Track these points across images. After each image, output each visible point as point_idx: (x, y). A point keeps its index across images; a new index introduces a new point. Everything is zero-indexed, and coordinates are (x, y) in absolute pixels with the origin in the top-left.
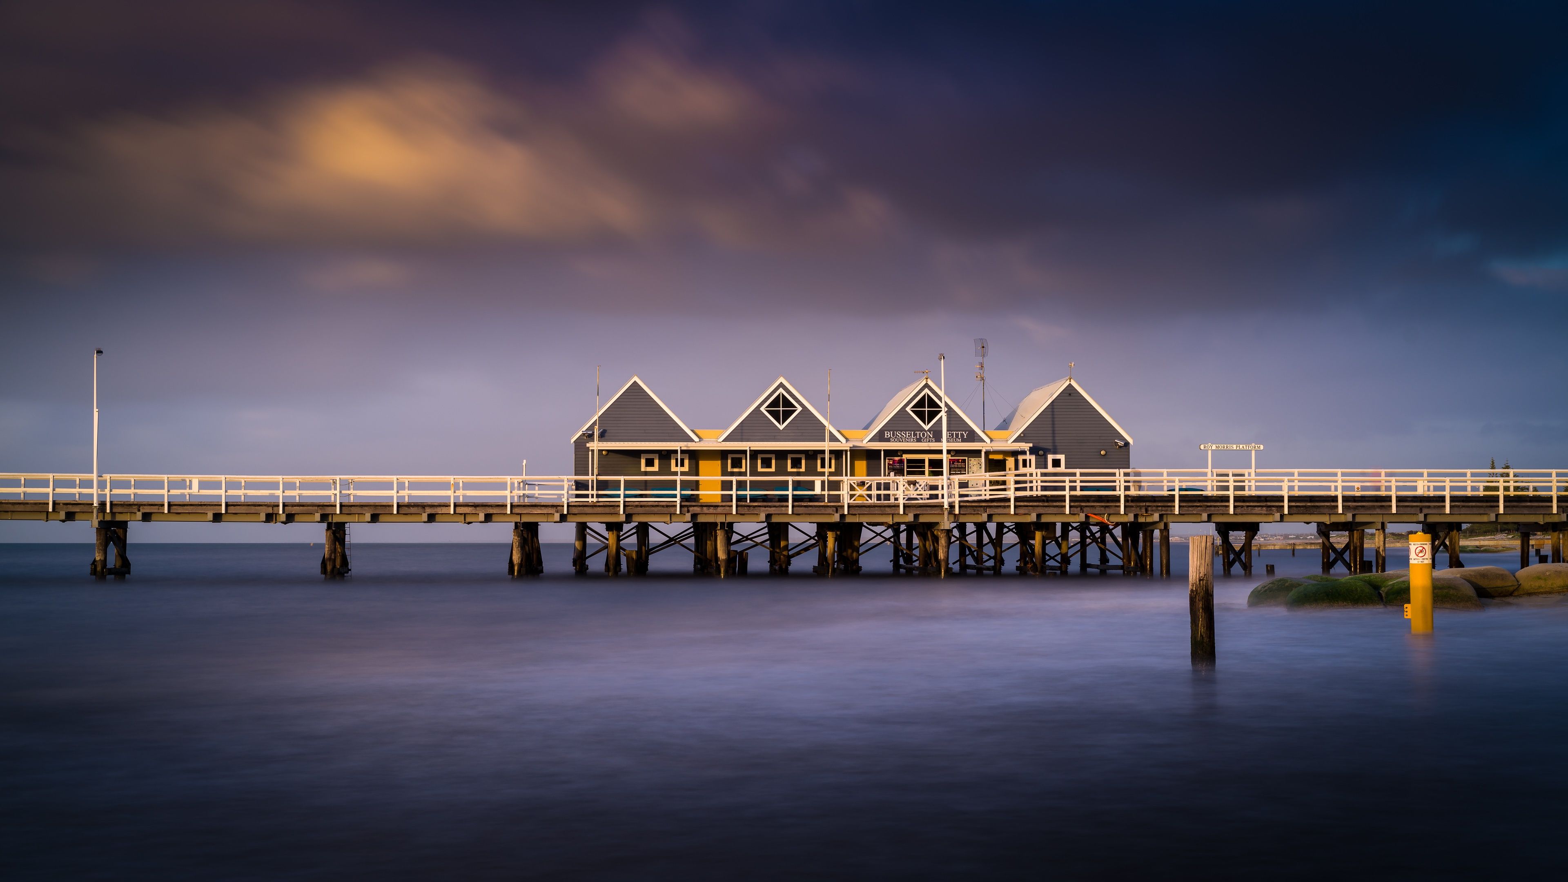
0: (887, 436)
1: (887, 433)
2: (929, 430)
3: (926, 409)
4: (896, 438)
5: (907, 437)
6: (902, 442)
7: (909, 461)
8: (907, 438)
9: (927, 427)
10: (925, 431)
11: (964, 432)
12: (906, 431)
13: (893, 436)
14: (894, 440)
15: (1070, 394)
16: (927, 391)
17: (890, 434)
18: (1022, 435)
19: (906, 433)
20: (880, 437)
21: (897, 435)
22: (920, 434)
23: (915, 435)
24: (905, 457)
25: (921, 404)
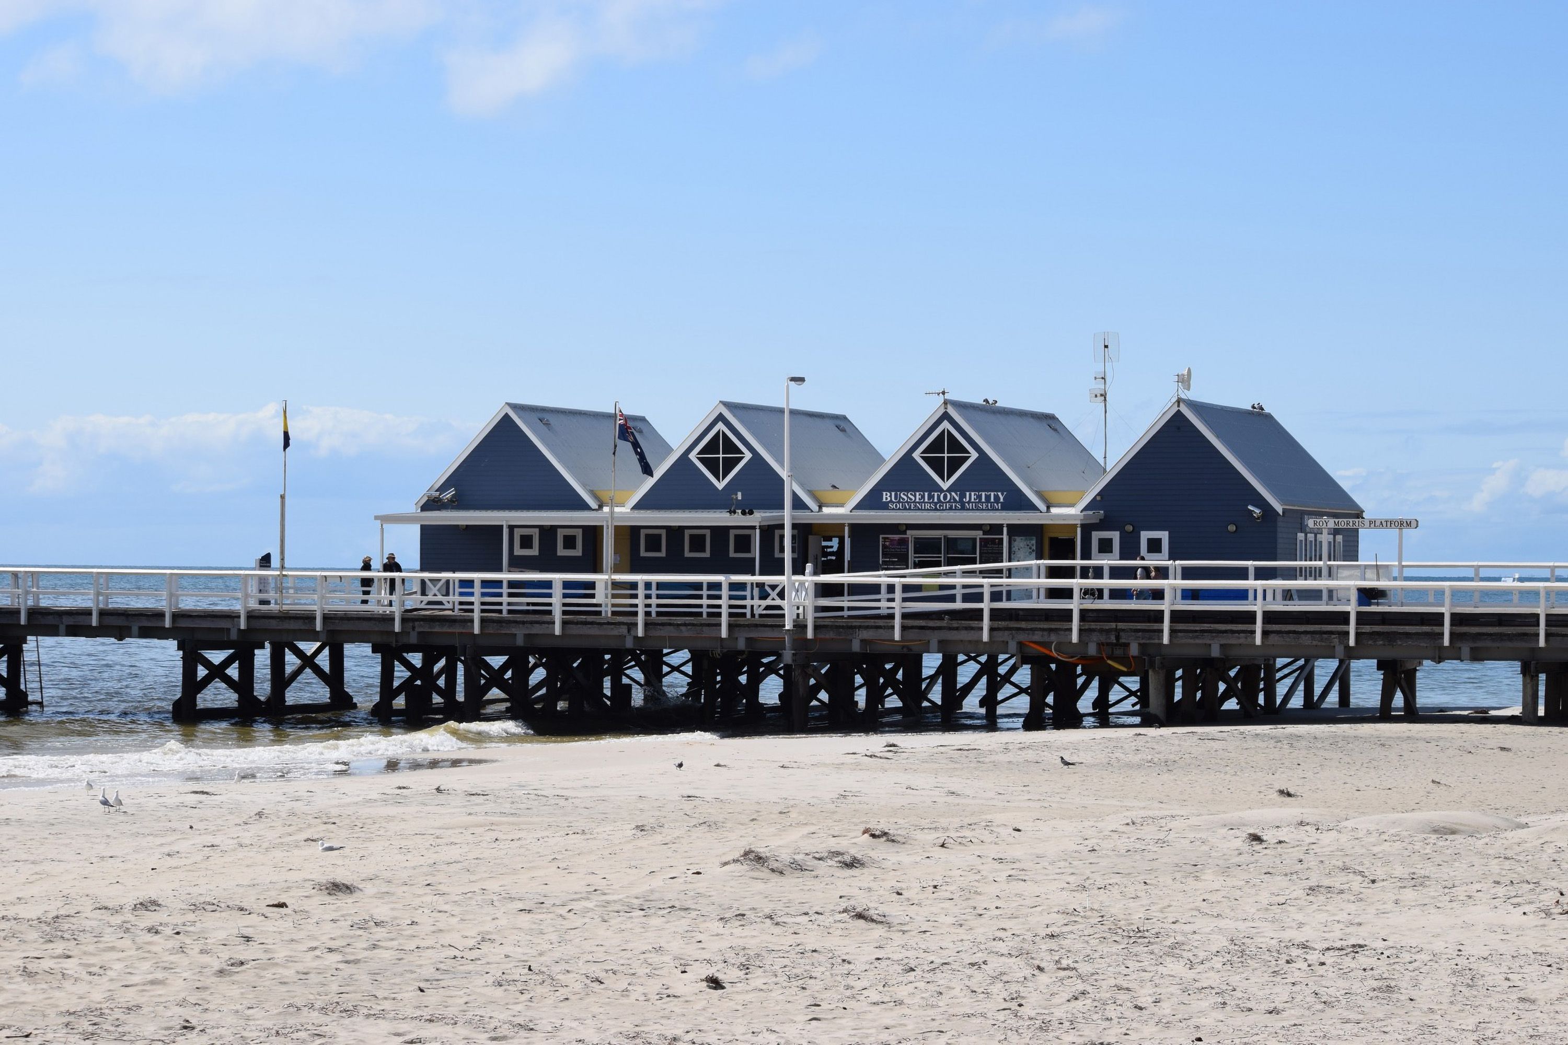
0: (886, 499)
1: (886, 495)
2: (950, 490)
3: (946, 455)
4: (899, 502)
5: (917, 500)
6: (910, 509)
7: (917, 541)
8: (918, 503)
9: (945, 485)
10: (941, 490)
11: (999, 494)
12: (915, 491)
13: (896, 498)
14: (896, 506)
15: (1179, 428)
16: (946, 425)
17: (891, 496)
18: (1098, 498)
19: (915, 495)
20: (872, 501)
21: (900, 497)
22: (939, 497)
23: (931, 497)
24: (911, 534)
25: (936, 446)
